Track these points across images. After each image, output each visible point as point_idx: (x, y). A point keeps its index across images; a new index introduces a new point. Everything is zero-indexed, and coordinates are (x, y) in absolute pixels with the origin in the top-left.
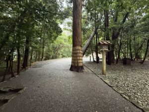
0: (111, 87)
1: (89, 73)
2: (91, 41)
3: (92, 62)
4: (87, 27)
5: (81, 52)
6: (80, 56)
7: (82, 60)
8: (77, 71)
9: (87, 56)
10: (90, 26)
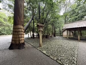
0: (49, 56)
1: (30, 48)
2: (29, 24)
3: (30, 38)
4: (26, 15)
5: (23, 30)
6: (22, 34)
7: (24, 37)
8: (19, 48)
9: (26, 34)
10: (28, 14)
